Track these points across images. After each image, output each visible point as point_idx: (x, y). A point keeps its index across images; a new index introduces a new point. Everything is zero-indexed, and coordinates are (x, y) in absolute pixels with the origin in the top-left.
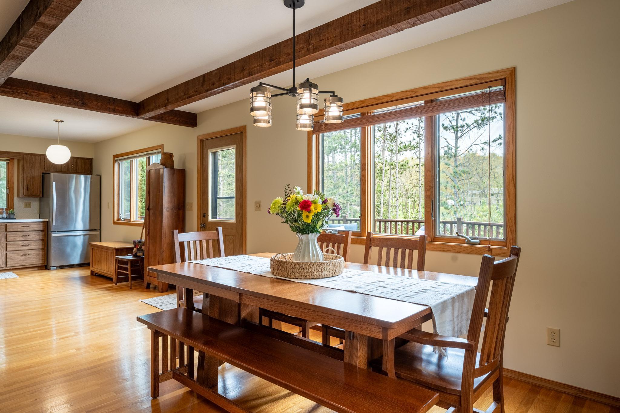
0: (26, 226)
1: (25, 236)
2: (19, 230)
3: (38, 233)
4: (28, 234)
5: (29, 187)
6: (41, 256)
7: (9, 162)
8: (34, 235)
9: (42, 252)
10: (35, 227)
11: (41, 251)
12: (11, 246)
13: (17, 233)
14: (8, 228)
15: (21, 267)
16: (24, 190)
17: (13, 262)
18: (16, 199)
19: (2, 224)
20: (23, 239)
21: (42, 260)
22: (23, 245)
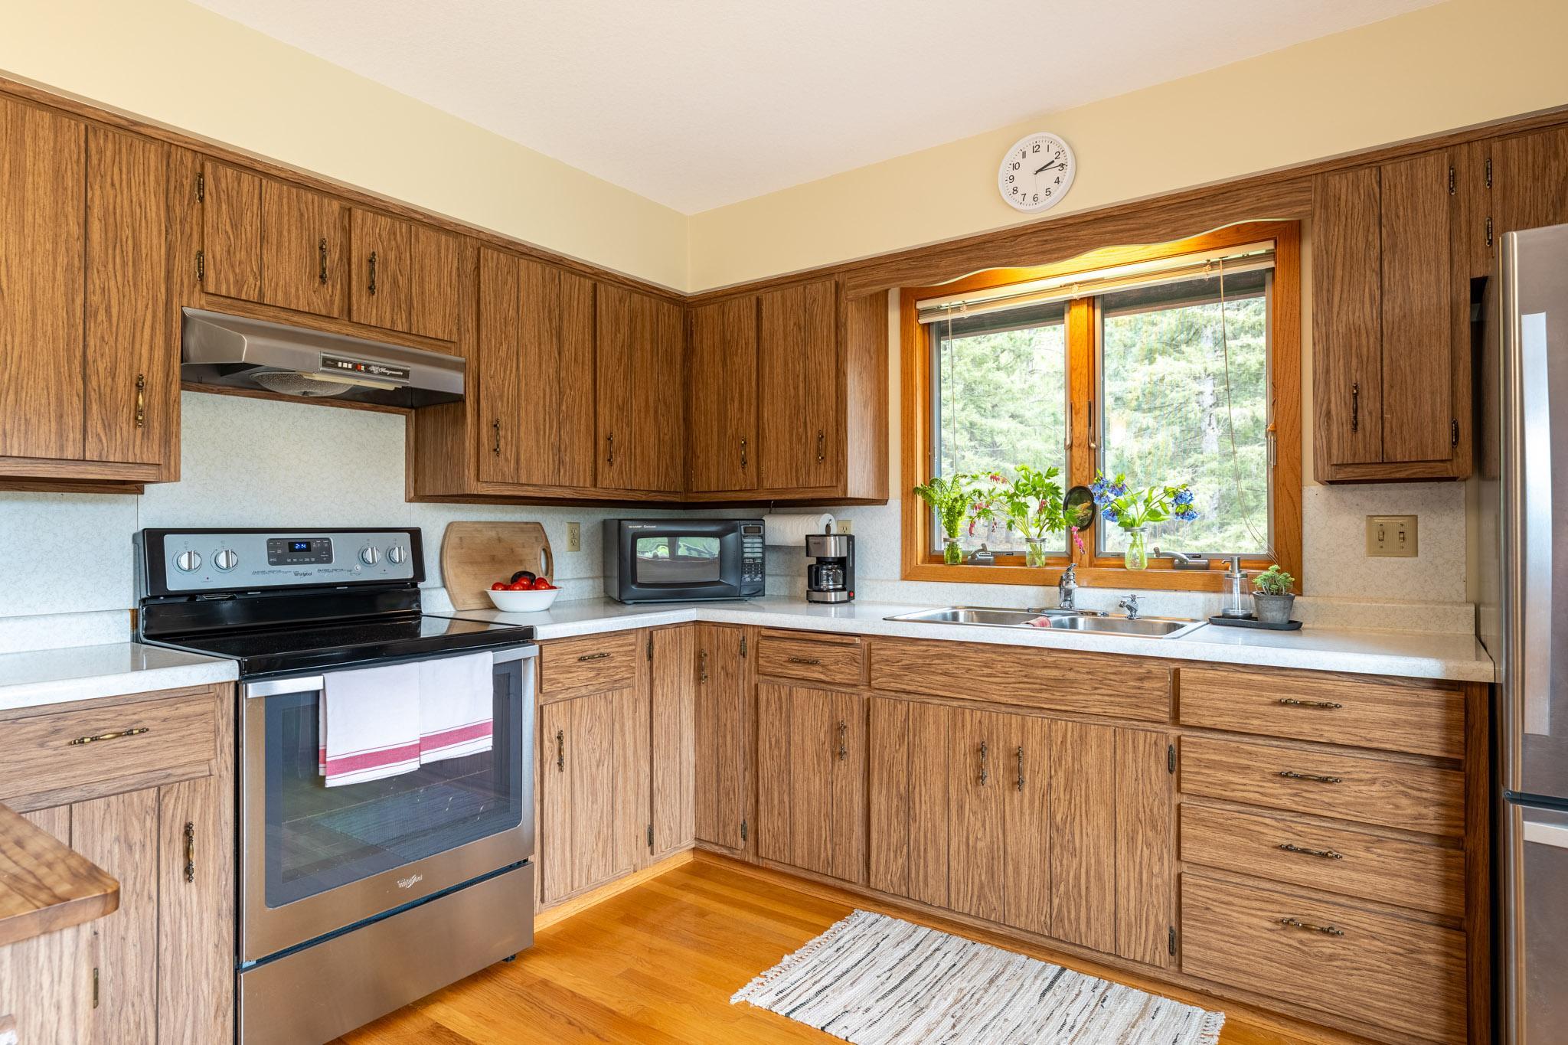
0: (1303, 705)
1: (1302, 778)
2: (1255, 724)
3: (1407, 778)
4: (1325, 770)
5: (1369, 404)
6: (1432, 978)
7: (1271, 264)
8: (1373, 781)
9: (1447, 944)
10: (1377, 723)
11: (1433, 932)
12: (1208, 834)
13: (1246, 744)
14: (1186, 697)
15: (1278, 1007)
16: (1334, 428)
17: (1221, 951)
18: (1314, 495)
19: (1153, 667)
20: (1282, 794)
21: (1448, 1013)
22: (1288, 848)
